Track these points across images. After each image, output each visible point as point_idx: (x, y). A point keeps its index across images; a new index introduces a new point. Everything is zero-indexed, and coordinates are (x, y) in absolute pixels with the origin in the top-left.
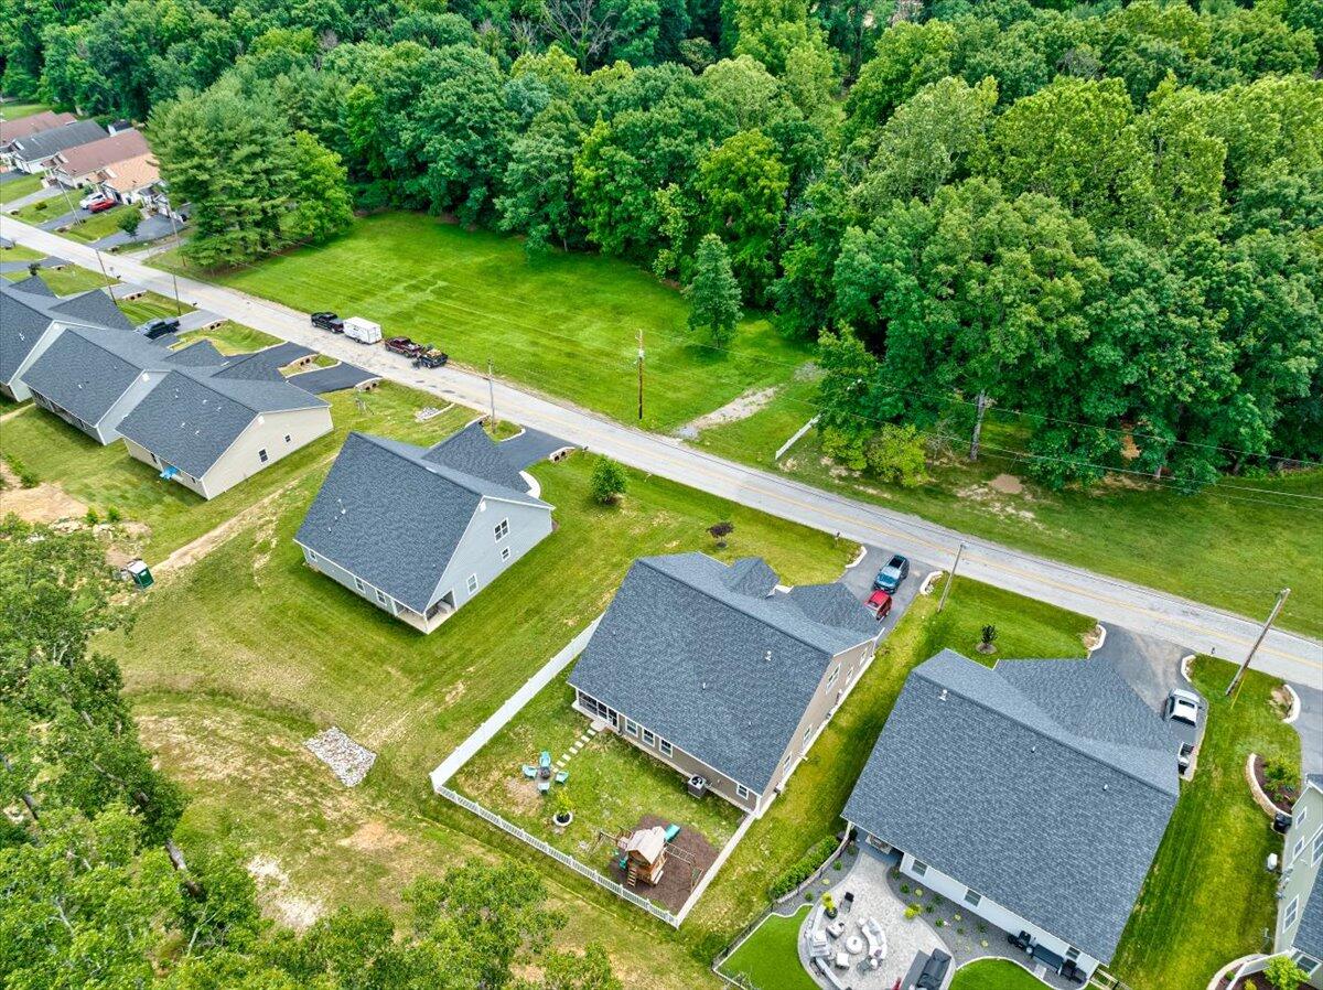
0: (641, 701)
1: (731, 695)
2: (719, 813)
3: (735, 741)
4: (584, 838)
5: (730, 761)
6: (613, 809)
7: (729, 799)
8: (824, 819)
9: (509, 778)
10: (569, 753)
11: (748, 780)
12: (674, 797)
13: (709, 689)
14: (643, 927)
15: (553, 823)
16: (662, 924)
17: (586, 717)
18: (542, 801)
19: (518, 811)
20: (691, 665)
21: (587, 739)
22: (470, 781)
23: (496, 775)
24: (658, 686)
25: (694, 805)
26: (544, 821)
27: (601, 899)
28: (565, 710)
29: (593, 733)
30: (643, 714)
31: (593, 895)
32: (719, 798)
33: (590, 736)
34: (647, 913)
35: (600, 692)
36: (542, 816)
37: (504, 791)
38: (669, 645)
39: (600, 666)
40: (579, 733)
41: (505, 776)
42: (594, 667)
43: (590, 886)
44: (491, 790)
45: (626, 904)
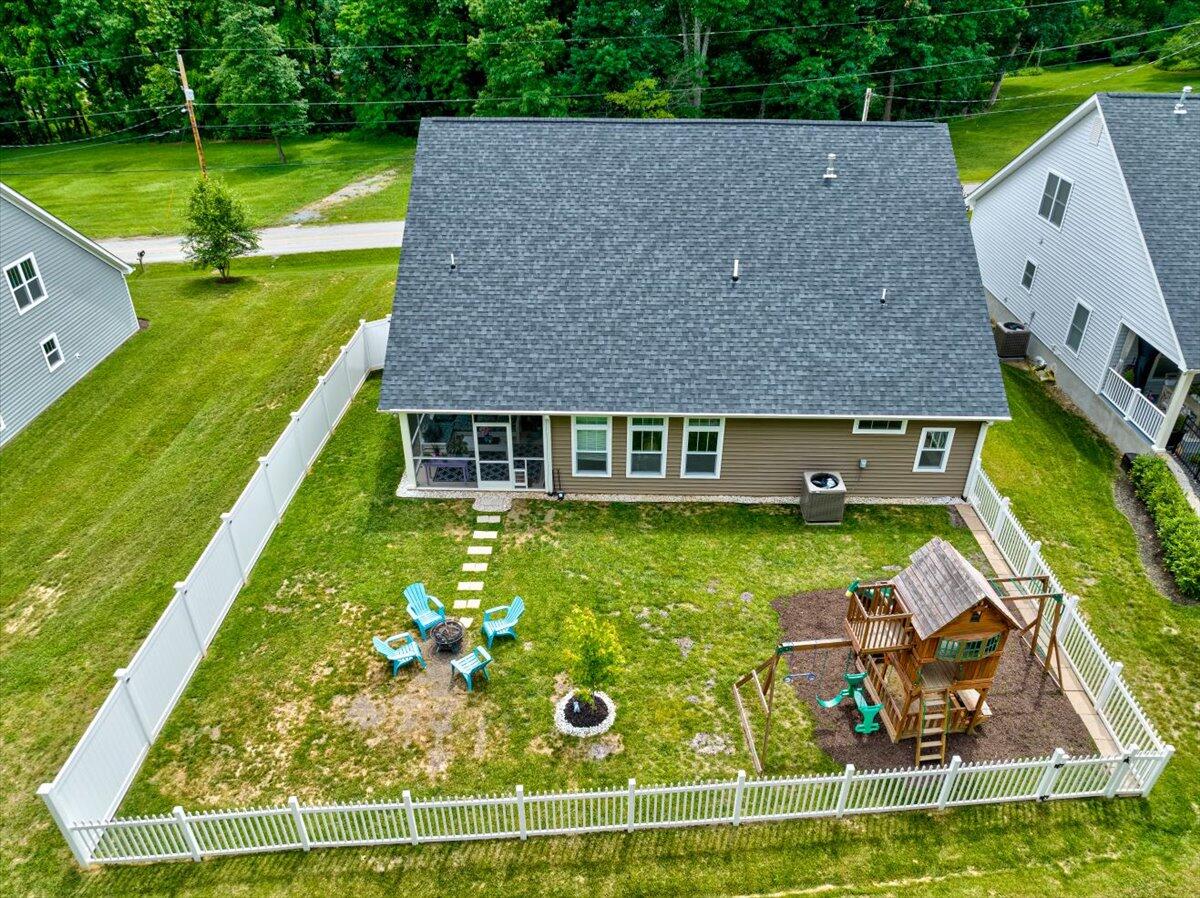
0: (605, 364)
1: (802, 264)
2: (906, 528)
3: (874, 343)
4: (689, 727)
5: (892, 384)
6: (691, 628)
7: (894, 501)
8: (1068, 460)
9: (339, 701)
10: (471, 576)
11: (960, 400)
12: (789, 544)
13: (748, 273)
14: (1072, 850)
15: (570, 740)
16: (1106, 810)
17: (454, 501)
18: (487, 706)
19: (437, 765)
20: (675, 249)
21: (493, 535)
22: (211, 771)
23: (290, 714)
24: (627, 318)
25: (848, 539)
26: (538, 748)
27: (895, 853)
28: (386, 510)
29: (496, 519)
30: (625, 388)
31: (862, 856)
32: (874, 509)
33: (491, 527)
34: (1042, 805)
35: (485, 392)
36: (520, 742)
37: (350, 741)
38: (599, 235)
39: (452, 339)
40: (459, 533)
41: (324, 702)
42: (440, 349)
43: (836, 841)
44: (301, 756)
45: (973, 822)
